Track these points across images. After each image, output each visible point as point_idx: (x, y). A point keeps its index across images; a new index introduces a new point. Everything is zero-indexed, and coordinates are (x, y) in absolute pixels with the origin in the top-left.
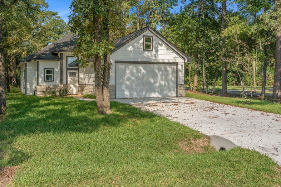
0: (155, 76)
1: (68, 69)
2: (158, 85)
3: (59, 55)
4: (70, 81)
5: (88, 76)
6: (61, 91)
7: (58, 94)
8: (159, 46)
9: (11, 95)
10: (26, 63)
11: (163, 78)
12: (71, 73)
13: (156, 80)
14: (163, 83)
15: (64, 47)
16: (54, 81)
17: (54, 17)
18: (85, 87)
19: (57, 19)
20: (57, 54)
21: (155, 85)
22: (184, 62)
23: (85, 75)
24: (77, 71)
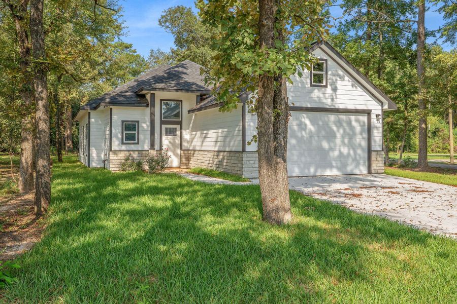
0: (331, 136)
1: (162, 123)
2: (336, 153)
3: (148, 97)
4: (167, 145)
5: (201, 134)
6: (152, 162)
7: (146, 167)
8: (338, 79)
9: (64, 168)
10: (89, 113)
11: (346, 141)
12: (168, 130)
13: (332, 145)
14: (345, 150)
15: (158, 83)
16: (138, 143)
17: (127, 52)
18: (193, 154)
19: (131, 53)
20: (143, 96)
21: (331, 154)
22: (382, 110)
23: (194, 133)
24: (178, 127)
